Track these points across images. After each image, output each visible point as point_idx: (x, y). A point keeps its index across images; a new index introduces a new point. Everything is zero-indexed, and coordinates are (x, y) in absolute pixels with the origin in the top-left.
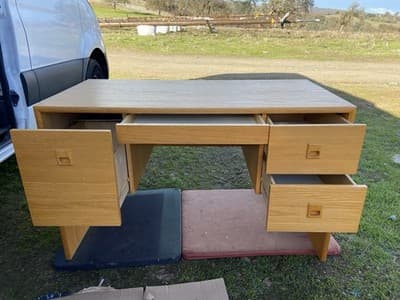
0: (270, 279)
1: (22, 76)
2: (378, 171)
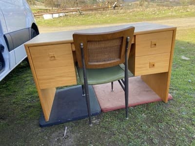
0: (145, 114)
1: (5, 36)
2: (177, 64)
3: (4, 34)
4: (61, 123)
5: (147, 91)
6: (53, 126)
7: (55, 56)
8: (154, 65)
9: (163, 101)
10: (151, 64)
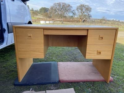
0: (91, 89)
3: (7, 22)
4: (28, 85)
5: (95, 73)
6: (23, 86)
7: (31, 36)
8: (100, 53)
9: (106, 82)
10: (98, 52)
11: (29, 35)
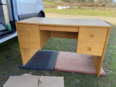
0: (79, 80)
1: (18, 16)
3: (19, 14)
5: (90, 65)
6: (26, 69)
8: (91, 49)
9: (96, 75)
10: (89, 48)
11: (28, 30)
